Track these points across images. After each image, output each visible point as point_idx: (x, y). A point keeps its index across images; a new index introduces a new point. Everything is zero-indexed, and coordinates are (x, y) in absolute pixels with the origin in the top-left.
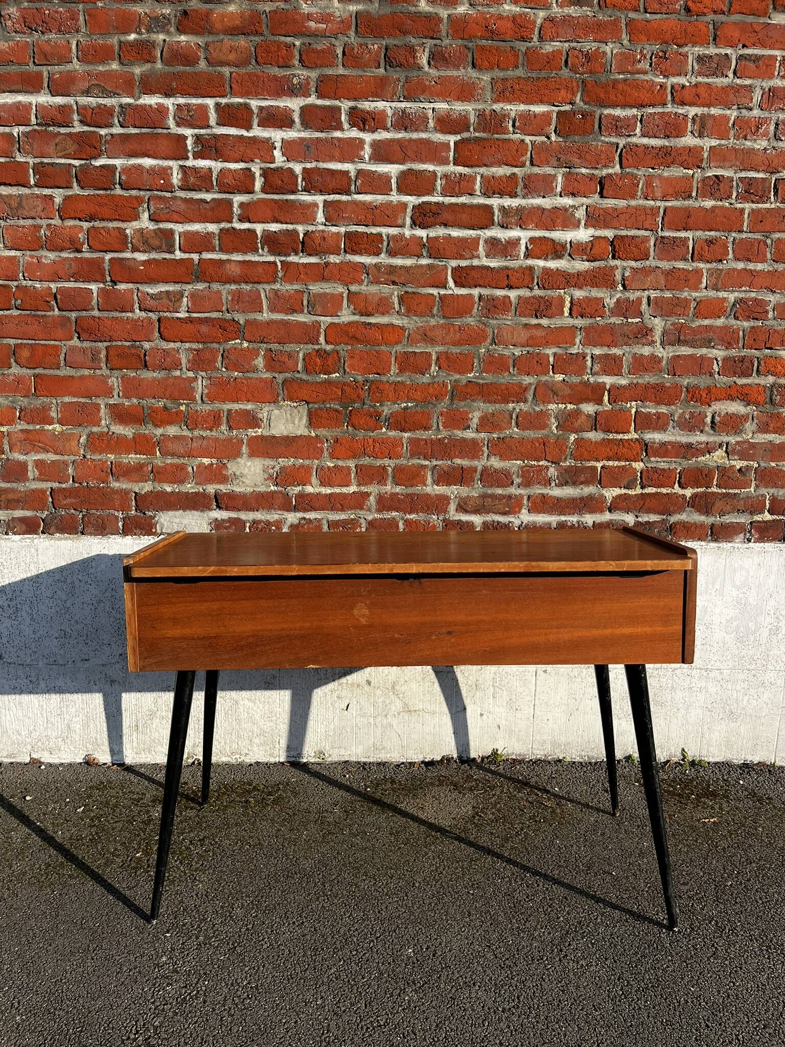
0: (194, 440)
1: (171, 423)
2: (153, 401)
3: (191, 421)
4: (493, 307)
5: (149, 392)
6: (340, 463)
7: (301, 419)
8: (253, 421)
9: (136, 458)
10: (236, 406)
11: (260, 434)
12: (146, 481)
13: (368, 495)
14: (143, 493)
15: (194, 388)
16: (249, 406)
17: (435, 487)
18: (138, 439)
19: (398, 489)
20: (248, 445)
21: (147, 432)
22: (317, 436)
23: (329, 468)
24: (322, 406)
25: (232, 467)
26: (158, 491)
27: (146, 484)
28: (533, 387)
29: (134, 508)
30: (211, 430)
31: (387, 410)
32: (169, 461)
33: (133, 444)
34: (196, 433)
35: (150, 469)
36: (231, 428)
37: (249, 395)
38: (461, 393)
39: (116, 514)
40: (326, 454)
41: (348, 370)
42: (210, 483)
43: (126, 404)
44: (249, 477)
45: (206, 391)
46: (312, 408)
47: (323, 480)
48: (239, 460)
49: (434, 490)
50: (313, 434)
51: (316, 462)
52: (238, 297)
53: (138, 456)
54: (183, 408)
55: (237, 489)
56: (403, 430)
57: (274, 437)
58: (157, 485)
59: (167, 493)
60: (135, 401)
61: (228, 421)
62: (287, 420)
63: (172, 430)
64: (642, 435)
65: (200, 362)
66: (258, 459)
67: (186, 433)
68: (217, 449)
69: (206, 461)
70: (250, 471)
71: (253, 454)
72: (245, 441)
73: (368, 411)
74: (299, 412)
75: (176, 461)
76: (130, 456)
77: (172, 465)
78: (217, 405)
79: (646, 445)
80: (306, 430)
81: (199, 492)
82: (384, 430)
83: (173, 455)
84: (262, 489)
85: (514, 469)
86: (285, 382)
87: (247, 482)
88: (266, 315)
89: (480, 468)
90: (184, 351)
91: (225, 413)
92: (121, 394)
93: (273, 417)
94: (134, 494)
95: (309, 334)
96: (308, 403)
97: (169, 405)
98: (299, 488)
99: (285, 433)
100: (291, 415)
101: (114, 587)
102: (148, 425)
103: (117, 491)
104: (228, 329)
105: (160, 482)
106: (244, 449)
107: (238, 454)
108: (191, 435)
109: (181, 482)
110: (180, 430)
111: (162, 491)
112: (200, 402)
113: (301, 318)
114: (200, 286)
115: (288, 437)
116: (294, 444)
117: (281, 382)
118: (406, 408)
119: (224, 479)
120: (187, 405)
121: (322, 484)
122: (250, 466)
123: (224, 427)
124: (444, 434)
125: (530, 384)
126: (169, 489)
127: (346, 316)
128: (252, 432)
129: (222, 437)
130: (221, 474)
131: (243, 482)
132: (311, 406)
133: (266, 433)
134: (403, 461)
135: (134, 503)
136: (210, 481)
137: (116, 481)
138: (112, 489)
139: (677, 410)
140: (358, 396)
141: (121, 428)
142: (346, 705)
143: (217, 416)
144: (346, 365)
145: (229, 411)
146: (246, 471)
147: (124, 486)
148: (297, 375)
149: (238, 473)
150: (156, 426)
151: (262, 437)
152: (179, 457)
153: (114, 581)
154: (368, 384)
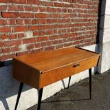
0: (11, 42)
3: (10, 37)
4: (59, 10)
8: (23, 35)
10: (20, 33)
15: (11, 29)
16: (22, 32)
17: (53, 45)
19: (48, 46)
22: (35, 37)
23: (37, 44)
25: (20, 47)
30: (15, 39)
31: (46, 31)
34: (12, 40)
35: (2, 50)
38: (55, 26)
40: (36, 41)
44: (23, 48)
45: (13, 30)
48: (21, 45)
51: (35, 43)
52: (19, 7)
56: (48, 35)
62: (29, 35)
63: (6, 40)
65: (12, 22)
66: (24, 44)
67: (10, 40)
69: (14, 46)
72: (22, 40)
74: (31, 33)
75: (8, 47)
78: (16, 33)
79: (76, 33)
80: (33, 36)
84: (26, 50)
88: (24, 12)
89: (58, 40)
90: (8, 20)
91: (18, 34)
93: (26, 34)
95: (32, 16)
98: (32, 49)
104: (17, 15)
106: (22, 42)
110: (8, 40)
111: (5, 55)
112: (12, 32)
113: (31, 12)
114: (11, 4)
115: (30, 38)
119: (19, 50)
122: (23, 46)
123: (17, 38)
125: (64, 25)
126: (7, 54)
127: (39, 12)
128: (23, 38)
129: (17, 40)
130: (18, 48)
131: (22, 50)
132: (33, 31)
134: (48, 41)
136: (15, 51)
139: (79, 27)
143: (16, 35)
150: (3, 39)
151: (25, 39)
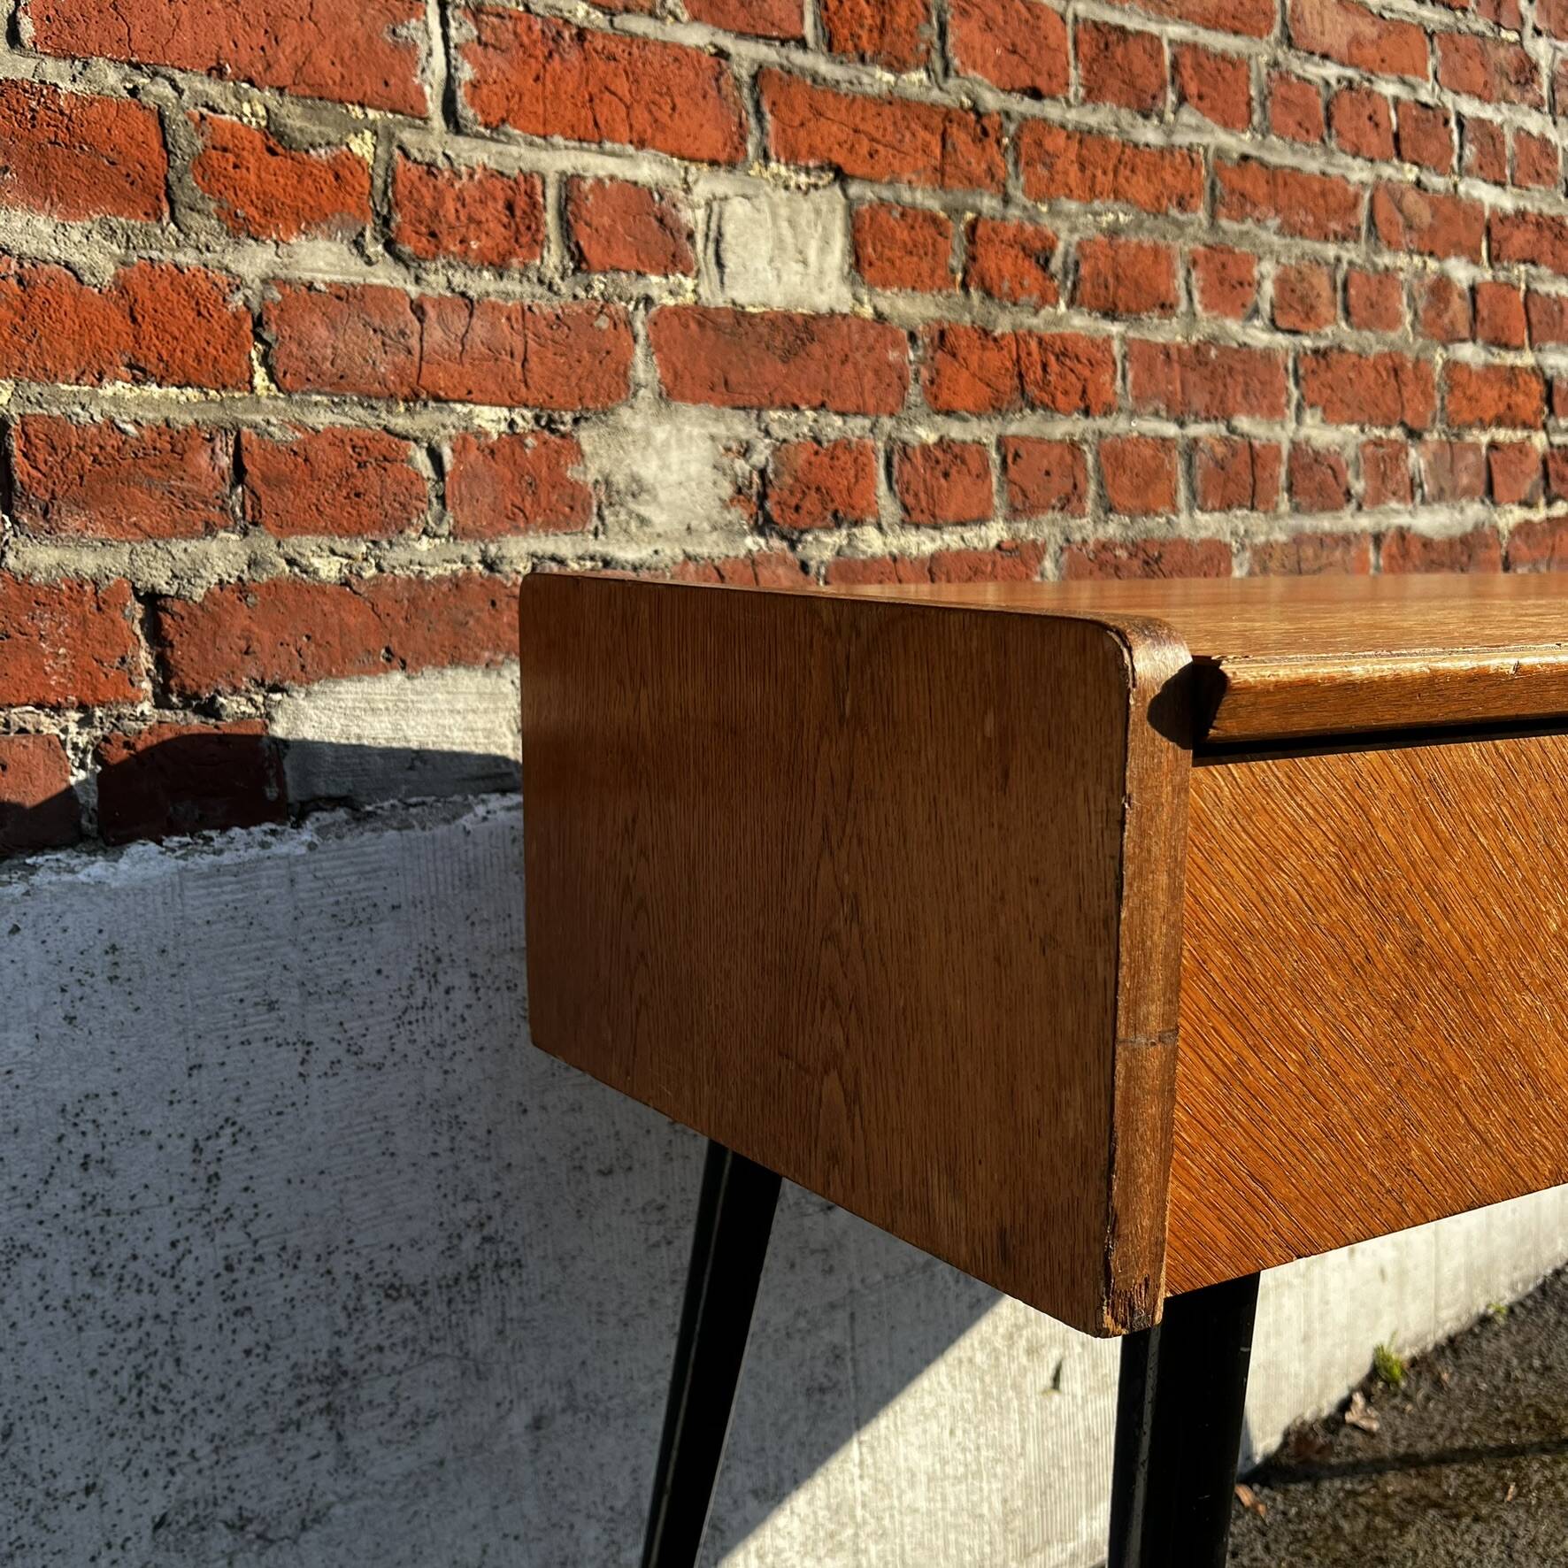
0: (432, 313)
1: (309, 219)
2: (213, 89)
3: (407, 218)
5: (186, 37)
6: (956, 431)
7: (826, 241)
8: (662, 237)
9: (143, 403)
10: (595, 164)
11: (689, 298)
12: (210, 530)
13: (1038, 550)
14: (199, 594)
15: (411, 47)
16: (647, 169)
17: (1198, 514)
18: (144, 293)
19: (1113, 529)
20: (655, 347)
21: (188, 258)
22: (880, 317)
23: (925, 448)
24: (887, 194)
25: (599, 451)
26: (275, 585)
27: (212, 546)
28: (1367, 195)
29: (147, 685)
30: (500, 271)
31: (1066, 230)
32: (322, 418)
33: (120, 323)
34: (436, 282)
35: (225, 462)
36: (579, 260)
37: (641, 117)
39: (49, 726)
40: (914, 393)
41: (956, 62)
42: (517, 530)
43: (66, 86)
44: (663, 496)
45: (466, 73)
46: (861, 199)
47: (910, 500)
48: (625, 414)
49: (1195, 526)
50: (867, 311)
51: (887, 423)
53: (153, 390)
54: (363, 146)
55: (628, 553)
56: (1110, 314)
57: (739, 314)
58: (265, 543)
59: (321, 588)
60: (112, 77)
61: (566, 228)
62: (780, 243)
63: (320, 260)
64: (1541, 357)
66: (692, 411)
67: (386, 275)
68: (534, 362)
69: (490, 419)
70: (665, 466)
71: (671, 393)
72: (639, 327)
73: (1021, 228)
74: (818, 212)
75: (353, 417)
76: (108, 390)
77: (337, 438)
78: (517, 155)
79: (1549, 384)
80: (846, 292)
81: (468, 577)
82: (1062, 307)
83: (339, 386)
84: (712, 547)
85: (1350, 452)
86: (760, 75)
87: (659, 519)
89: (1285, 449)
91: (552, 193)
92: (27, 29)
93: (729, 230)
94: (138, 610)
96: (841, 176)
97: (294, 117)
98: (838, 538)
99: (778, 302)
100: (792, 223)
101: (92, 1145)
102: (194, 221)
103: (52, 588)
105: (287, 526)
106: (644, 368)
107: (621, 387)
108: (413, 290)
109: (394, 523)
110: (358, 265)
111: (295, 584)
112: (438, 122)
115: (788, 317)
116: (816, 349)
117: (746, 78)
118: (1114, 232)
119: (570, 507)
120: (385, 136)
121: (911, 517)
122: (666, 444)
123: (553, 258)
124: (1206, 325)
125: (1363, 184)
126: (328, 568)
129: (546, 305)
130: (559, 483)
131: (643, 521)
132: (854, 189)
133: (713, 297)
134: (1119, 425)
135: (145, 659)
136: (517, 519)
137: (33, 535)
138: (22, 581)
140: (991, 173)
141: (43, 225)
142: (1051, 1372)
143: (521, 203)
144: (951, 39)
145: (570, 182)
146: (649, 470)
147: (88, 563)
148: (798, 58)
149: (620, 480)
150: (240, 228)
151: (702, 315)
152: (367, 399)
153: (90, 1113)
154: (1012, 128)
